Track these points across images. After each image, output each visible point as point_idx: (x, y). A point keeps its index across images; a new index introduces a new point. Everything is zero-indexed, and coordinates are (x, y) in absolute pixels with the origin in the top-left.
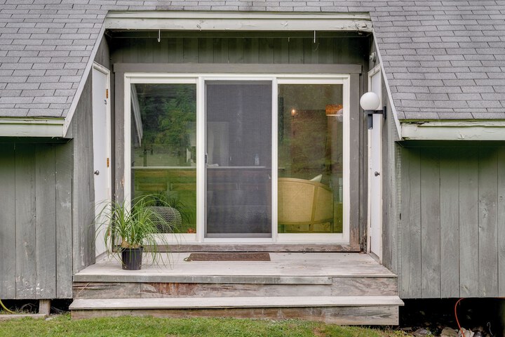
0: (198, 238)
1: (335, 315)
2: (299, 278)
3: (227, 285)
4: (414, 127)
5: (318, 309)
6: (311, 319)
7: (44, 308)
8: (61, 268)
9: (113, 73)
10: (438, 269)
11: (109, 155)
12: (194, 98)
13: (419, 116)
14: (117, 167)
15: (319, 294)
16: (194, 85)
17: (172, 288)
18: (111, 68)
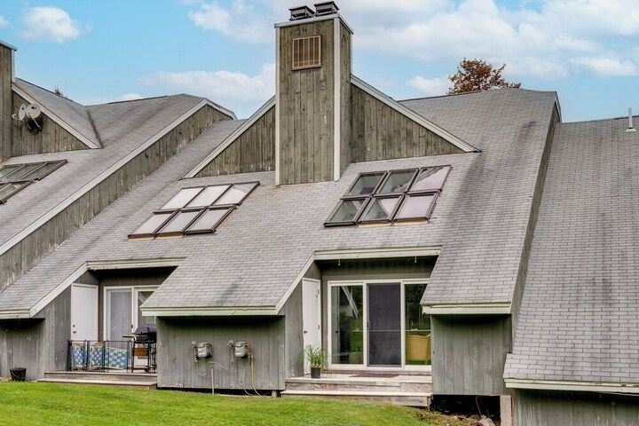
0: (364, 367)
1: (397, 400)
2: (385, 383)
3: (352, 385)
4: (428, 308)
5: (389, 397)
6: (386, 402)
7: (274, 394)
8: (280, 376)
9: (322, 282)
10: (452, 380)
11: (320, 324)
12: (362, 293)
13: (431, 302)
14: (324, 329)
15: (395, 391)
16: (362, 286)
17: (328, 386)
18: (321, 279)
